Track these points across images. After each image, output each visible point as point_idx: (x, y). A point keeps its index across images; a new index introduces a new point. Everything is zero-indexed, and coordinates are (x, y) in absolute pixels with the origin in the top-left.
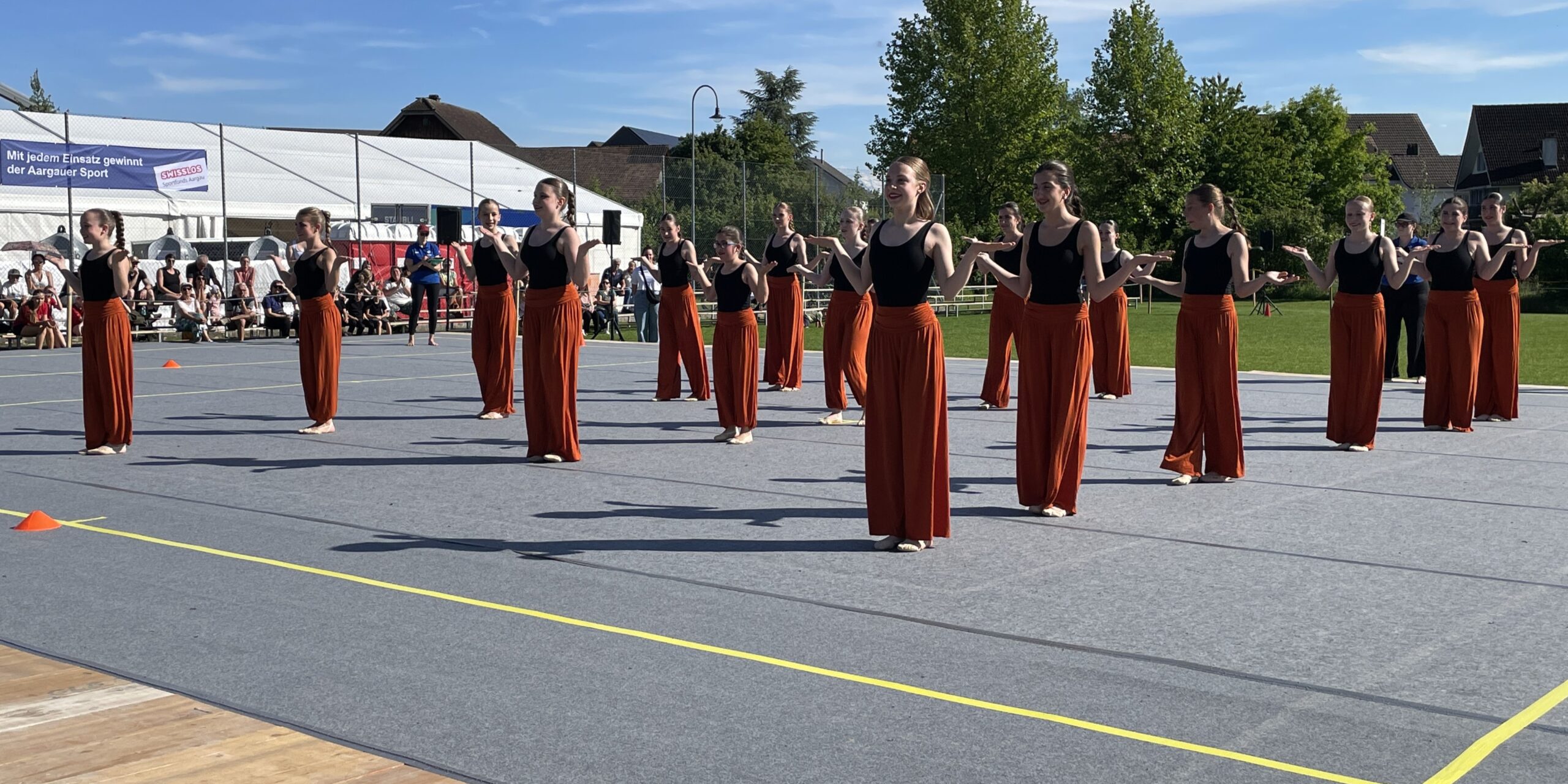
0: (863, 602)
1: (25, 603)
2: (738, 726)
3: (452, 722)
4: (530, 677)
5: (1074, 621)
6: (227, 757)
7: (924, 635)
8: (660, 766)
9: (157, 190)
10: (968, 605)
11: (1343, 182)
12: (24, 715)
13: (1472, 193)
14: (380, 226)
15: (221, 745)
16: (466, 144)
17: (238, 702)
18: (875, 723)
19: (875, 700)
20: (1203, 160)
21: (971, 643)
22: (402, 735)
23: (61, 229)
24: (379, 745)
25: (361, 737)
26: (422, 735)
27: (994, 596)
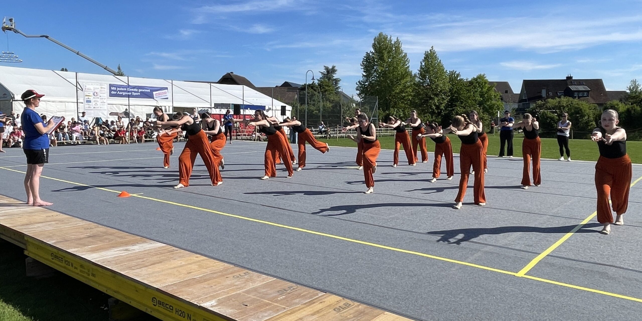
0: (361, 220)
1: (122, 218)
2: (328, 256)
3: (247, 254)
4: (268, 241)
5: (420, 226)
6: (183, 263)
7: (379, 229)
8: (307, 267)
9: (153, 98)
10: (391, 221)
11: (488, 100)
12: (124, 251)
13: (523, 104)
14: (216, 109)
15: (180, 260)
16: (241, 86)
17: (186, 247)
18: (367, 255)
19: (366, 248)
20: (449, 94)
21: (391, 232)
22: (233, 257)
23: (126, 110)
24: (226, 260)
25: (221, 258)
26: (238, 257)
27: (398, 219)
